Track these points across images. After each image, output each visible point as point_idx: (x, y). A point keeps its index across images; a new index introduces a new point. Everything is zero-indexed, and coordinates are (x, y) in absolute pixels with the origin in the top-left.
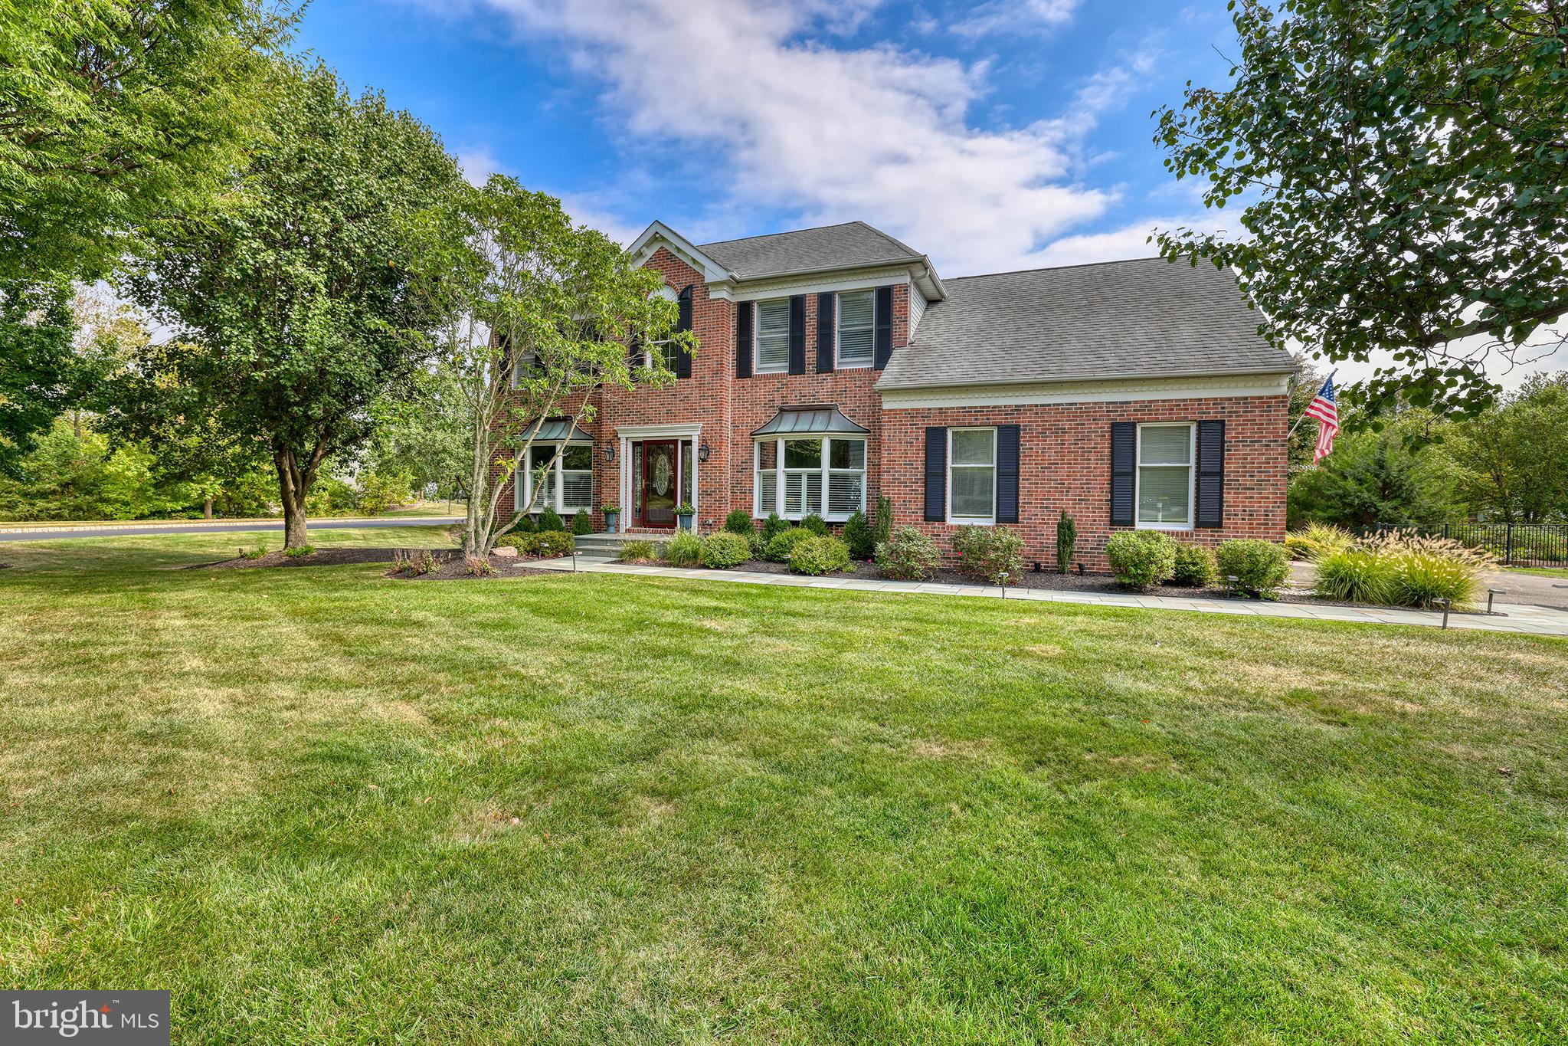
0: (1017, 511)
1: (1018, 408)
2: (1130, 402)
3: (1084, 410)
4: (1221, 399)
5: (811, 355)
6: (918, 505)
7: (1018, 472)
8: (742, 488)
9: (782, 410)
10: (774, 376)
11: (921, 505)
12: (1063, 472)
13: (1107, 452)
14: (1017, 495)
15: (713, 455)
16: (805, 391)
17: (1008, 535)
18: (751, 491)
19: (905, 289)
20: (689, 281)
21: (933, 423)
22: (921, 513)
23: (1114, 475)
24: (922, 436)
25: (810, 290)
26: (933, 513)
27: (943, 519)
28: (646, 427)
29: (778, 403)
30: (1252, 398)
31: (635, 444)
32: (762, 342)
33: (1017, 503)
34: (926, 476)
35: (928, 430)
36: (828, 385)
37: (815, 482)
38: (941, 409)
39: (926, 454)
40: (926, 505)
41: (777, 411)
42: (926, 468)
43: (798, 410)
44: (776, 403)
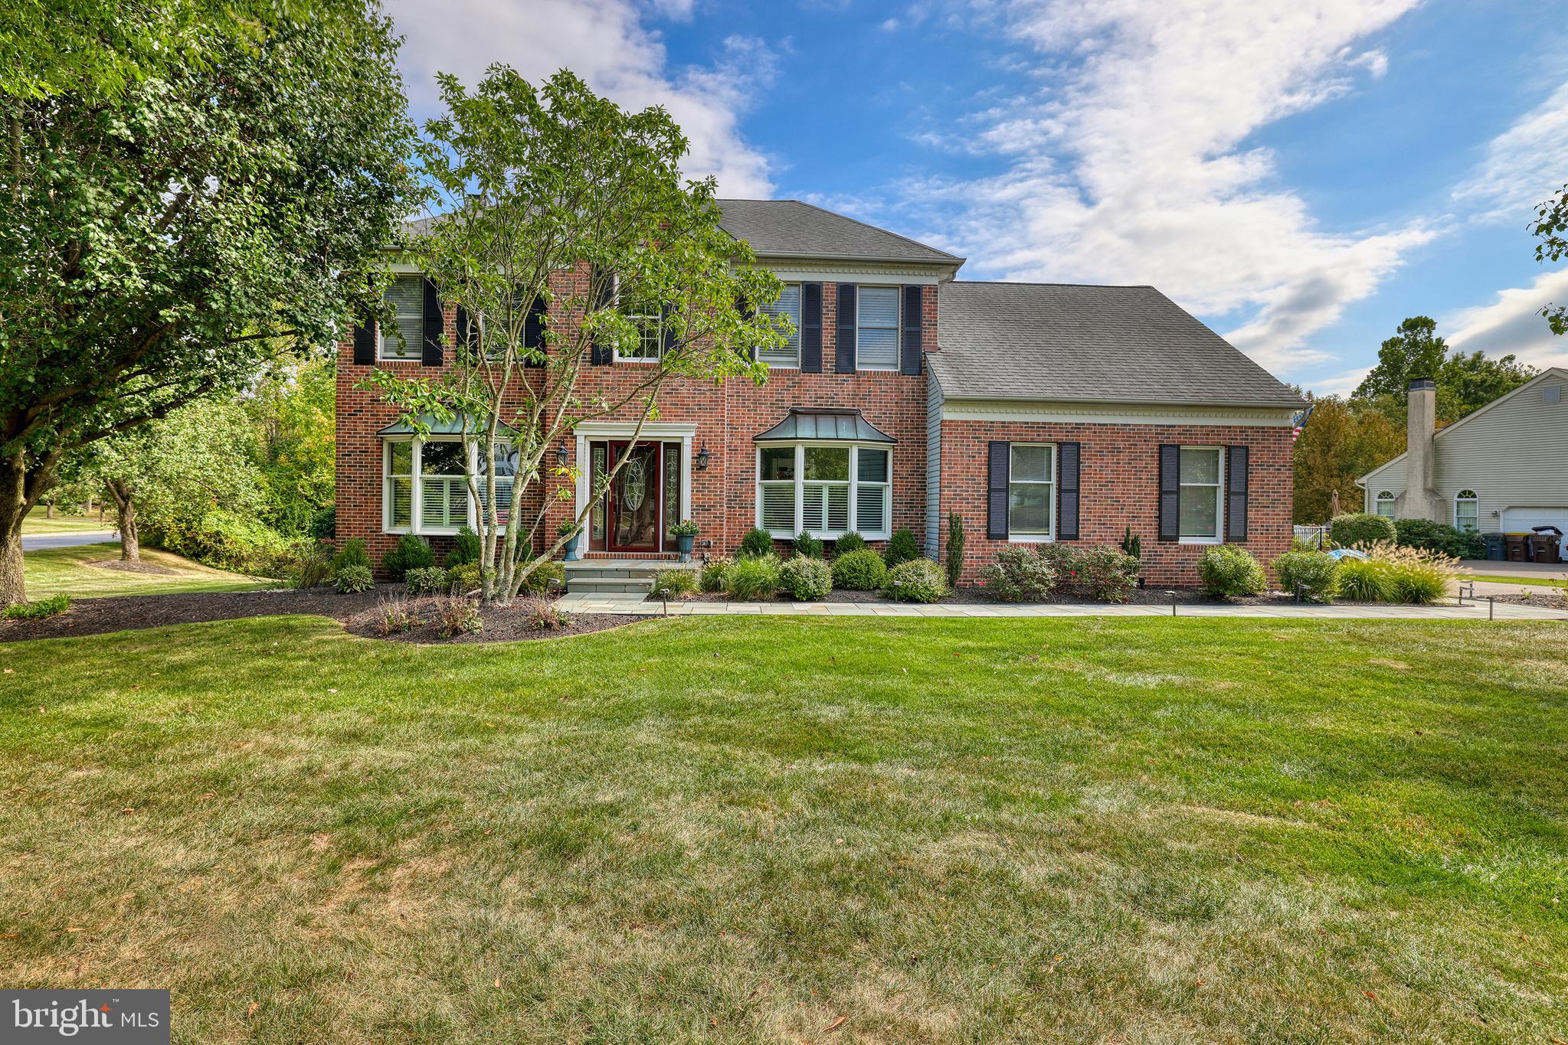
0: (1078, 528)
1: (1078, 426)
2: (1174, 426)
3: (1137, 431)
4: (1245, 428)
5: (828, 352)
6: (979, 522)
7: (1078, 489)
8: (740, 502)
9: (794, 413)
10: (784, 372)
11: (983, 522)
12: (1119, 489)
13: (1155, 470)
14: (1078, 511)
15: (711, 463)
16: (822, 393)
18: (752, 507)
19: (934, 290)
21: (996, 437)
22: (983, 531)
23: (1161, 492)
24: (985, 450)
25: (830, 277)
26: (996, 531)
27: (1005, 537)
28: (615, 423)
29: (789, 404)
30: (1268, 428)
31: (594, 445)
33: (1078, 520)
34: (989, 491)
35: (990, 444)
36: (850, 386)
37: (839, 497)
38: (1003, 423)
39: (989, 469)
40: (989, 522)
41: (788, 414)
42: (989, 484)
43: (816, 413)
44: (786, 404)
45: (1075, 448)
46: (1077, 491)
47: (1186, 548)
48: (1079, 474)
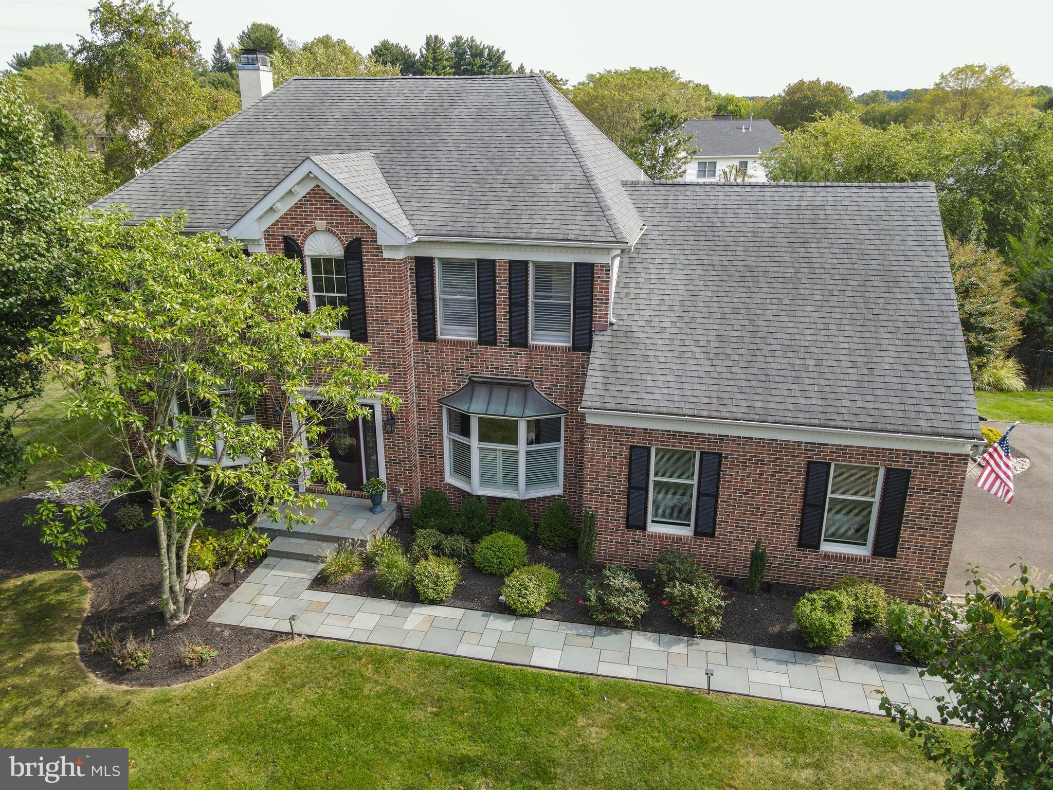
0: (714, 527)
1: (721, 438)
2: (827, 445)
3: (785, 446)
4: (910, 451)
5: (503, 327)
6: (619, 515)
7: (717, 493)
8: (431, 453)
9: (473, 381)
10: (461, 343)
11: (623, 514)
12: (759, 499)
13: (801, 485)
14: (716, 514)
15: (398, 425)
16: (498, 364)
17: (705, 547)
18: (442, 456)
19: (606, 269)
20: (357, 233)
21: (637, 441)
22: (622, 521)
23: (806, 505)
24: (625, 453)
25: (502, 256)
26: (636, 522)
27: (644, 528)
29: (467, 372)
30: (938, 453)
32: (446, 302)
33: (715, 521)
34: (630, 488)
35: (632, 448)
36: (523, 360)
37: (511, 460)
38: (646, 429)
39: (630, 469)
40: (628, 514)
41: (467, 381)
42: (629, 482)
43: (492, 384)
44: (466, 372)
45: (717, 457)
46: (716, 496)
47: (826, 556)
48: (718, 481)
